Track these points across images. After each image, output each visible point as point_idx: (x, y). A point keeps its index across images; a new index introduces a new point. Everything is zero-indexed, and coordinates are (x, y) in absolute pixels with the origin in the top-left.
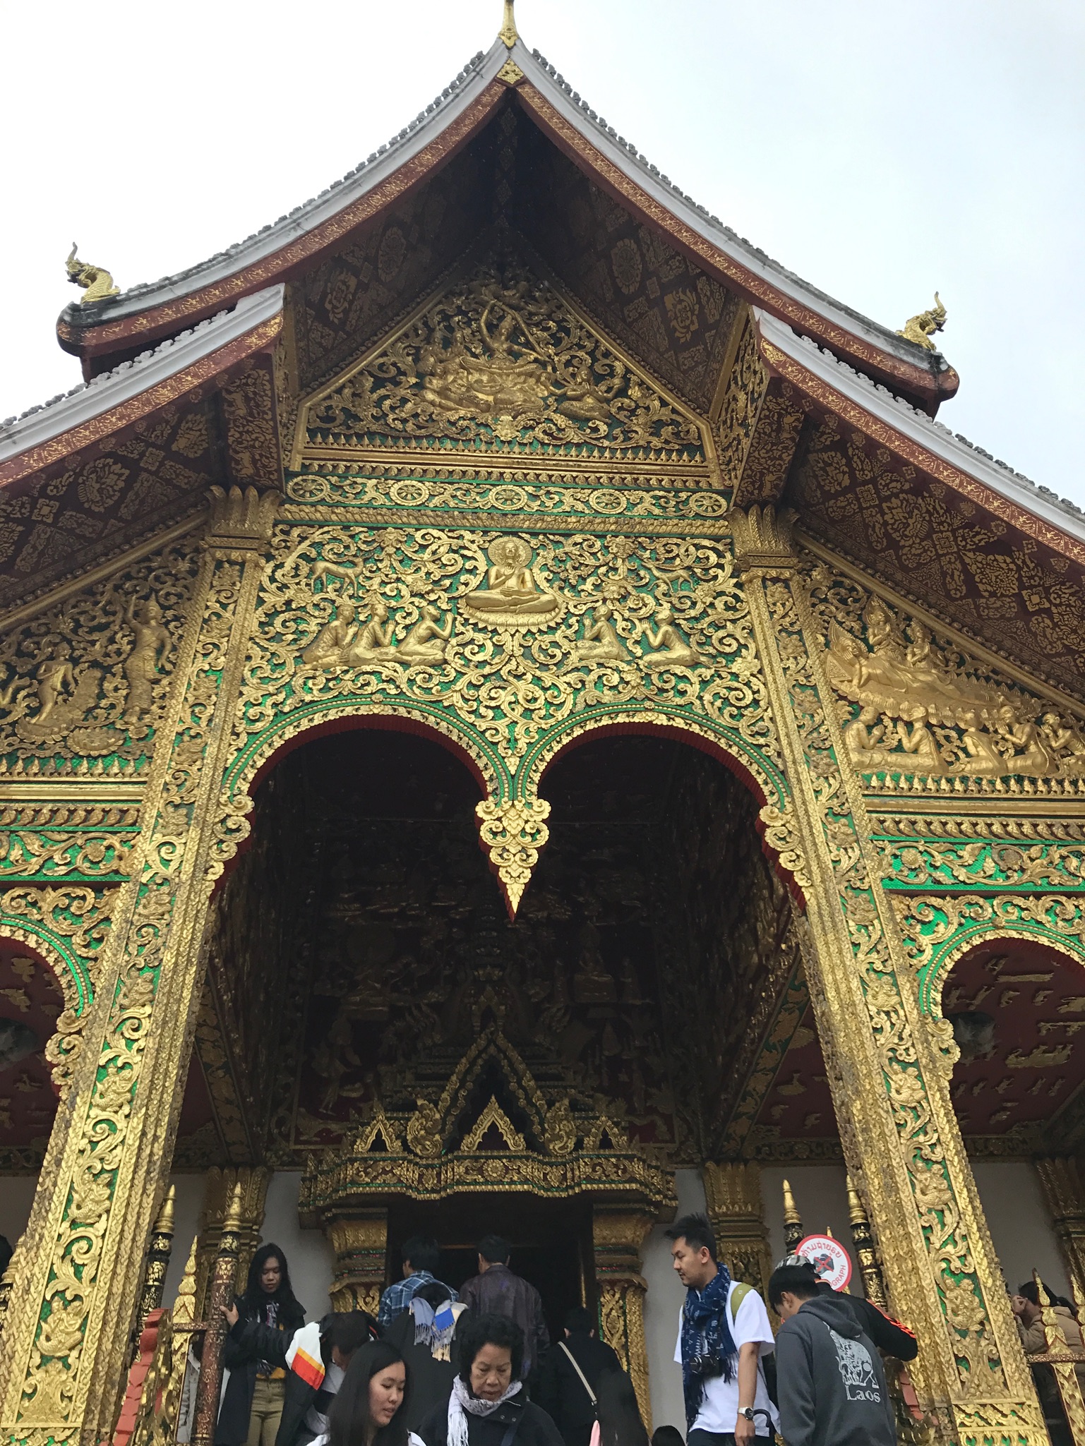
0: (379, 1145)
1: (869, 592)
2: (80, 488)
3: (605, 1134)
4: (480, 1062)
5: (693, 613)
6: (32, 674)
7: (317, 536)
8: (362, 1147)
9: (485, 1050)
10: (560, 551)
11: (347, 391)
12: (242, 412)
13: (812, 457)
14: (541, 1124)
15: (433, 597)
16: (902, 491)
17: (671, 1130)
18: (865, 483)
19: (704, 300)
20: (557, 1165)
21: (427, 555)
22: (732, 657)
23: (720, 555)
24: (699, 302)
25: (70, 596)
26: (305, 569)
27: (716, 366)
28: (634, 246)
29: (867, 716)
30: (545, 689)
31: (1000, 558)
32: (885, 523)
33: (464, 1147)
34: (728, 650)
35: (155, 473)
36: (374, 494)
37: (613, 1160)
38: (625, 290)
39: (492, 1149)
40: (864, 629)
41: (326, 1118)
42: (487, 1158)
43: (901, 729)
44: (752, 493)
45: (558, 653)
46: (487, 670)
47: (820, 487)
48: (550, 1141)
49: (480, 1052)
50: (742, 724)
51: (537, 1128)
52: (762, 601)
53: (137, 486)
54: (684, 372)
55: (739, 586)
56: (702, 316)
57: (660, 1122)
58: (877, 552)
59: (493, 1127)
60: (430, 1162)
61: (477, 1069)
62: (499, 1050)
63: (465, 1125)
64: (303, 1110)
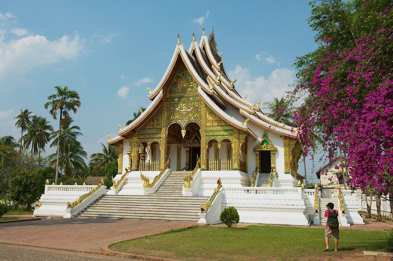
0: (187, 143)
4: (195, 136)
5: (197, 111)
7: (170, 105)
10: (188, 105)
14: (199, 140)
15: (178, 111)
23: (200, 104)
26: (169, 109)
29: (208, 120)
30: (186, 120)
45: (187, 116)
46: (182, 118)
52: (203, 109)
55: (201, 107)
60: (191, 144)
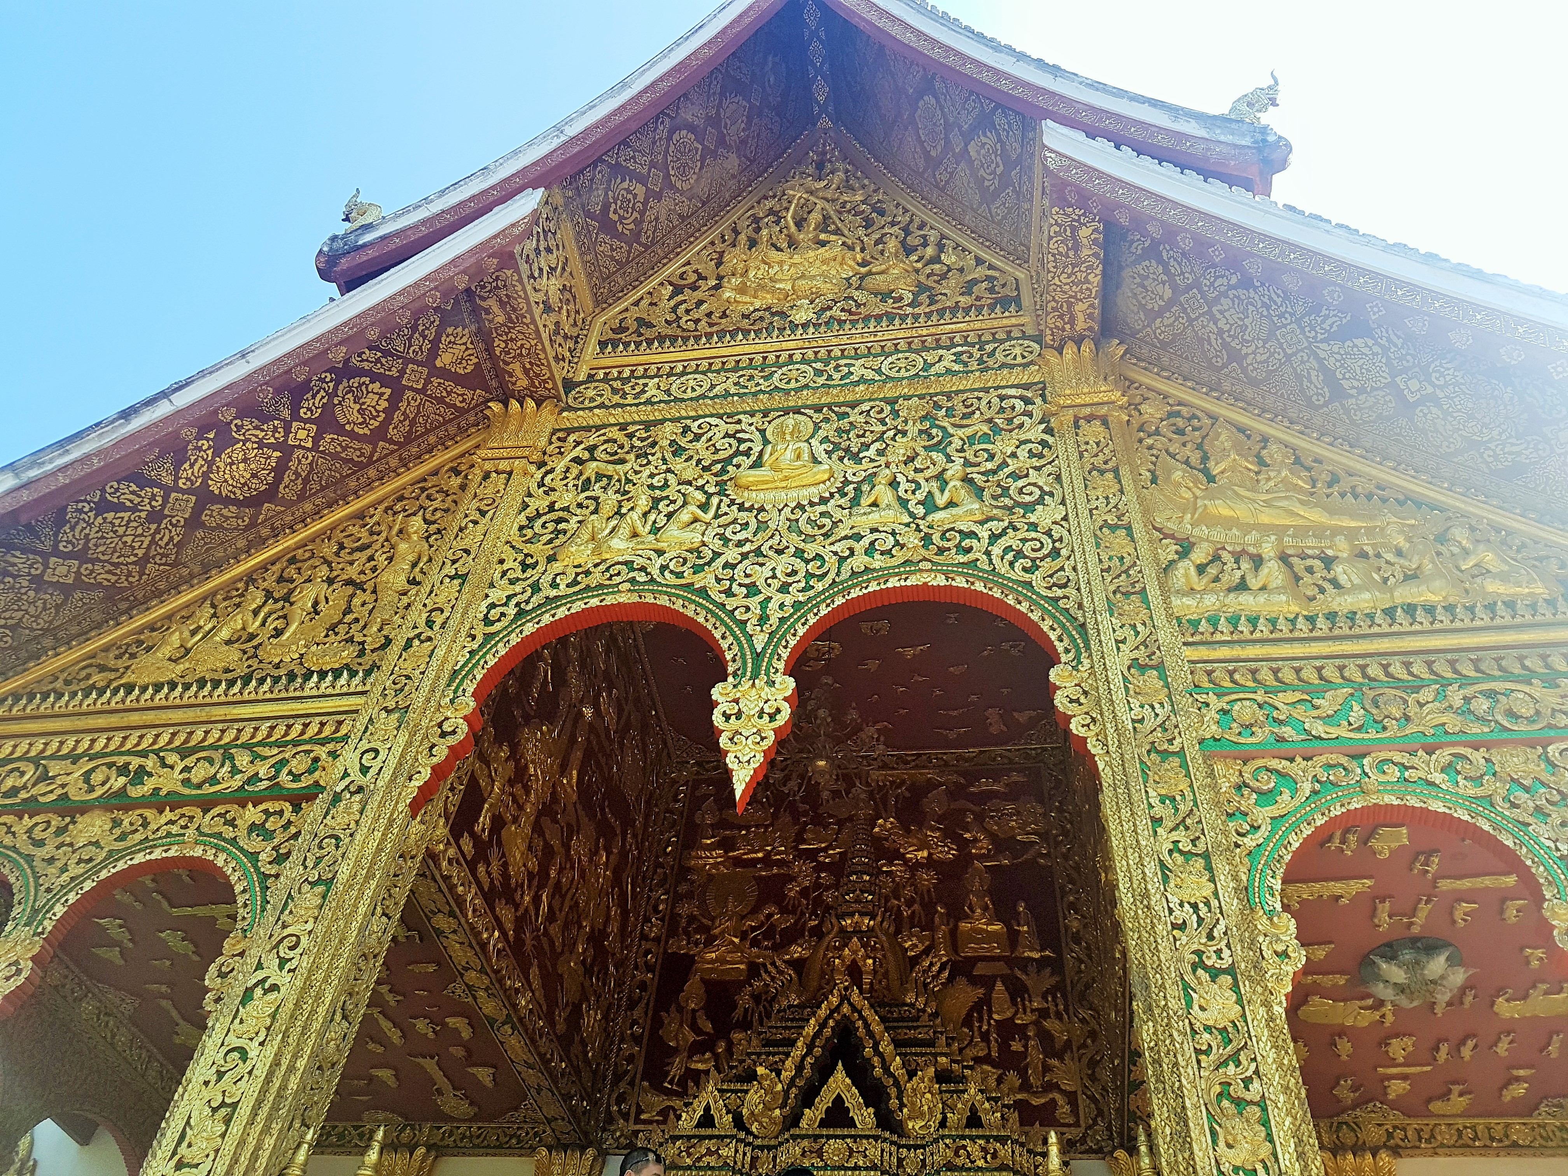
0: (707, 1120)
1: (1214, 418)
2: (338, 409)
3: (973, 1110)
4: (831, 1023)
5: (989, 466)
6: (286, 598)
7: (593, 439)
8: (687, 1122)
9: (838, 1008)
10: (844, 424)
11: (644, 303)
12: (501, 319)
13: (1127, 273)
14: (900, 1097)
15: (700, 482)
16: (1231, 287)
17: (1075, 1111)
18: (1189, 288)
19: (1004, 138)
20: (916, 1147)
21: (700, 445)
22: (1029, 507)
23: (1027, 401)
24: (1000, 140)
25: (340, 521)
26: (575, 472)
27: (1026, 206)
28: (933, 101)
29: (1199, 556)
30: (807, 562)
31: (1359, 342)
32: (1221, 332)
33: (803, 1123)
34: (1028, 499)
35: (422, 391)
36: (654, 392)
37: (982, 1142)
38: (933, 153)
39: (835, 1126)
40: (1205, 458)
41: (669, 1093)
42: (829, 1137)
43: (1245, 565)
44: (1064, 330)
45: (827, 521)
46: (747, 548)
47: (1142, 306)
48: (910, 1118)
49: (832, 1012)
50: (1036, 578)
51: (894, 1103)
52: (1071, 442)
53: (403, 405)
54: (999, 223)
55: (1049, 431)
56: (1004, 155)
57: (1060, 1100)
58: (1219, 369)
59: (839, 1100)
60: (765, 1142)
61: (827, 1032)
62: (854, 1008)
63: (808, 1098)
64: (646, 1084)
